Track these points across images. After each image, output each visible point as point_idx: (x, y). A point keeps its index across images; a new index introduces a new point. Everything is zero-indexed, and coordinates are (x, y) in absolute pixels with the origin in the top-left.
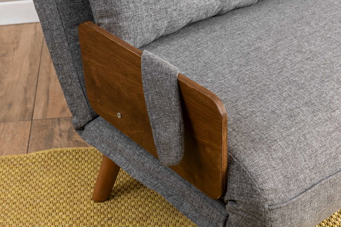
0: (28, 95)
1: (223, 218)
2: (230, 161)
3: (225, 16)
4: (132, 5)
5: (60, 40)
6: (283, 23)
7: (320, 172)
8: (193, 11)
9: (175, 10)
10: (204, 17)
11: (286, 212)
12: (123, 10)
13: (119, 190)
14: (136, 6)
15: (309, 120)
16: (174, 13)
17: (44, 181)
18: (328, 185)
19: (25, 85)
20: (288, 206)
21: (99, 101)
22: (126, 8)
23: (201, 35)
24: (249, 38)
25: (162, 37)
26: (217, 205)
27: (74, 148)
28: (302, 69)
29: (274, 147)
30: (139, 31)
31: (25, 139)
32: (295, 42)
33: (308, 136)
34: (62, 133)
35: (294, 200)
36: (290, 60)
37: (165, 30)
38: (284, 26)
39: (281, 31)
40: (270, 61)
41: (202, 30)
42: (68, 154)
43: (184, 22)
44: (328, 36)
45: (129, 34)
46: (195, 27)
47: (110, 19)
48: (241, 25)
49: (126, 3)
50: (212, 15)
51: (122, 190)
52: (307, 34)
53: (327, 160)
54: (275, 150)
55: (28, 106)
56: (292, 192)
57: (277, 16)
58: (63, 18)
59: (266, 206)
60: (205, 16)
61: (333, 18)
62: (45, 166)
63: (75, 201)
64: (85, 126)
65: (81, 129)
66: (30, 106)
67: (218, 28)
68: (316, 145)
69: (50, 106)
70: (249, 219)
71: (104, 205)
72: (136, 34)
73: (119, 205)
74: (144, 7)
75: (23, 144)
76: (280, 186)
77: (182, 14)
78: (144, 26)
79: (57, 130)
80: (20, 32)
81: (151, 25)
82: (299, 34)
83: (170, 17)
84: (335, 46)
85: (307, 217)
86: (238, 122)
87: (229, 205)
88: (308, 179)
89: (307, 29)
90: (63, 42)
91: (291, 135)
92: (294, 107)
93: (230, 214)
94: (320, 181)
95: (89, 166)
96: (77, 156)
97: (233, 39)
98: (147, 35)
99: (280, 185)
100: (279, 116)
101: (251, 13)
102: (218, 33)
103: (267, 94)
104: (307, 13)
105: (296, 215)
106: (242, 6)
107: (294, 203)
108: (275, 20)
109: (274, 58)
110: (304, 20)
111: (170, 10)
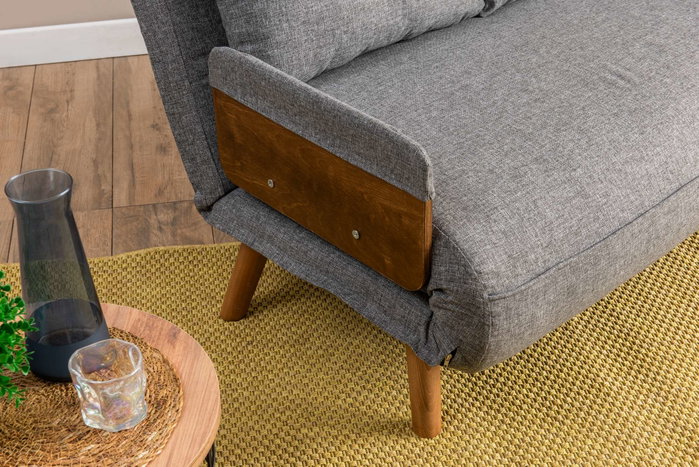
0: (100, 172)
1: (424, 319)
2: (436, 235)
3: (414, 42)
4: (285, 25)
5: (177, 77)
6: (500, 51)
7: (557, 252)
8: (371, 34)
9: (345, 32)
10: (385, 43)
11: (512, 305)
12: (272, 32)
13: (260, 304)
14: (291, 27)
15: (540, 181)
16: (345, 36)
17: (144, 294)
18: (567, 269)
19: (94, 156)
20: (514, 295)
21: (239, 164)
22: (277, 29)
23: (382, 69)
24: (452, 73)
25: (325, 72)
26: (415, 301)
27: (186, 247)
28: (529, 115)
29: (494, 217)
30: (295, 62)
31: (105, 235)
32: (518, 77)
33: (540, 203)
34: (163, 227)
35: (523, 288)
36: (512, 103)
37: (331, 62)
38: (501, 55)
39: (497, 63)
40: (484, 104)
41: (382, 62)
42: (176, 255)
43: (357, 51)
44: (565, 68)
46: (372, 58)
47: (254, 46)
48: (440, 53)
49: (278, 23)
50: (396, 40)
51: (264, 304)
52: (534, 66)
53: (567, 236)
54: (495, 221)
55: (103, 188)
56: (519, 278)
57: (490, 40)
58: (182, 44)
59: (486, 295)
60: (386, 41)
61: (571, 43)
62: (143, 272)
63: (195, 320)
64: (212, 205)
65: (205, 209)
66: (106, 187)
67: (406, 59)
68: (550, 215)
69: (138, 187)
70: (462, 314)
71: (240, 325)
73: (262, 324)
74: (302, 28)
75: (104, 243)
76: (503, 269)
77: (355, 38)
78: (302, 54)
79: (153, 221)
80: (74, 74)
81: (311, 54)
82: (523, 66)
83: (339, 43)
84: (574, 82)
85: (540, 313)
86: (444, 185)
87: (434, 297)
88: (541, 260)
89: (534, 60)
90: (183, 80)
91: (515, 201)
92: (520, 164)
93: (435, 310)
94: (557, 264)
95: (211, 272)
96: (191, 258)
97: (430, 74)
98: (306, 69)
99: (503, 267)
100: (500, 177)
101: (453, 37)
102: (407, 67)
103: (481, 147)
104: (534, 37)
105: (524, 310)
106: (439, 26)
107: (522, 292)
108: (487, 47)
109: (488, 100)
110: (530, 47)
111: (338, 32)
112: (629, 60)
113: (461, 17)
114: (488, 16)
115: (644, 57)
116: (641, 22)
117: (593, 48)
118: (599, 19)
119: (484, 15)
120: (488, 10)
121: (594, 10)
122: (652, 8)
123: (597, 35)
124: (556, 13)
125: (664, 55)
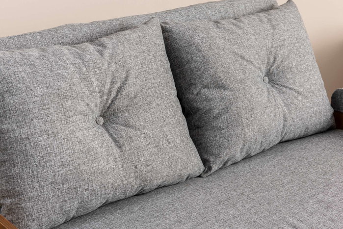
4: (36, 185)
6: (207, 204)
8: (108, 191)
9: (86, 190)
10: (123, 197)
12: (25, 190)
14: (41, 186)
16: (86, 193)
22: (30, 188)
23: (117, 217)
24: (168, 221)
30: (44, 212)
37: (77, 212)
38: (208, 207)
39: (203, 214)
41: (119, 211)
43: (98, 203)
44: (253, 219)
45: (32, 216)
46: (112, 208)
47: (11, 200)
48: (163, 205)
49: (30, 183)
50: (131, 194)
52: (231, 217)
57: (203, 196)
60: (122, 195)
61: (261, 199)
67: (136, 209)
72: (41, 216)
74: (50, 187)
77: (95, 194)
78: (50, 207)
81: (58, 206)
82: (222, 217)
83: (81, 198)
89: (232, 212)
97: (150, 222)
98: (54, 217)
101: (176, 192)
104: (235, 194)
106: (167, 184)
108: (199, 201)
110: (231, 201)
111: (80, 190)
112: (304, 214)
113: (185, 178)
114: (207, 177)
115: (315, 212)
116: (315, 184)
117: (277, 204)
118: (285, 181)
119: (204, 176)
120: (207, 172)
121: (283, 173)
122: (325, 173)
123: (281, 193)
124: (255, 175)
125: (330, 210)
